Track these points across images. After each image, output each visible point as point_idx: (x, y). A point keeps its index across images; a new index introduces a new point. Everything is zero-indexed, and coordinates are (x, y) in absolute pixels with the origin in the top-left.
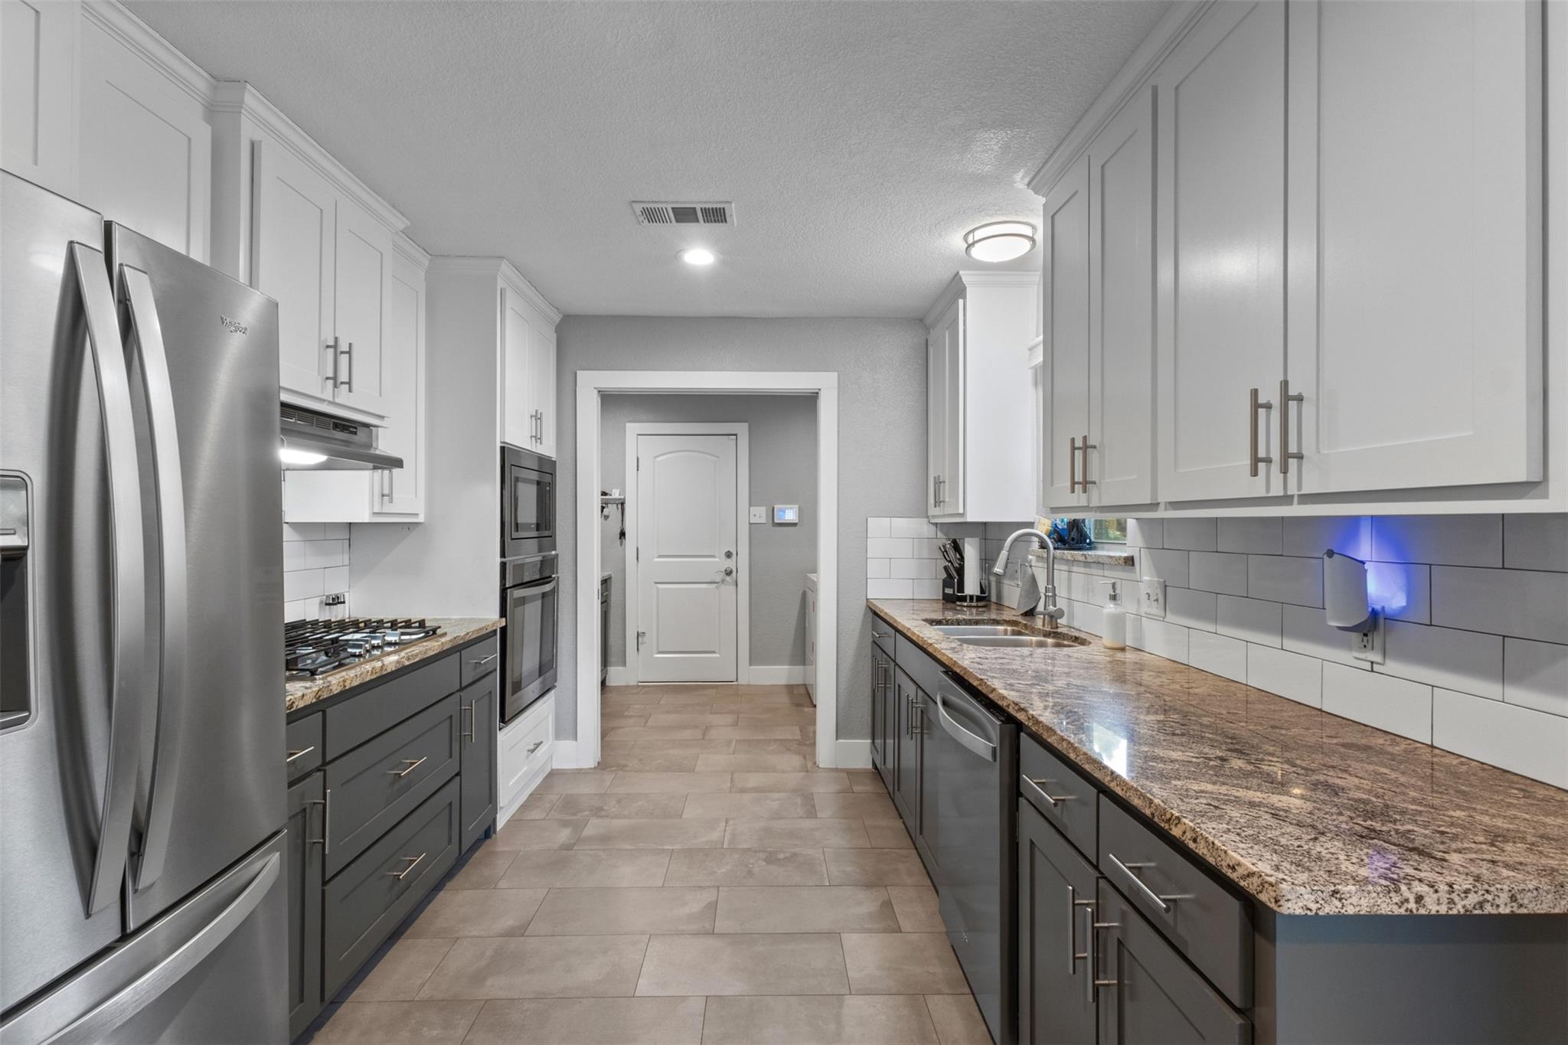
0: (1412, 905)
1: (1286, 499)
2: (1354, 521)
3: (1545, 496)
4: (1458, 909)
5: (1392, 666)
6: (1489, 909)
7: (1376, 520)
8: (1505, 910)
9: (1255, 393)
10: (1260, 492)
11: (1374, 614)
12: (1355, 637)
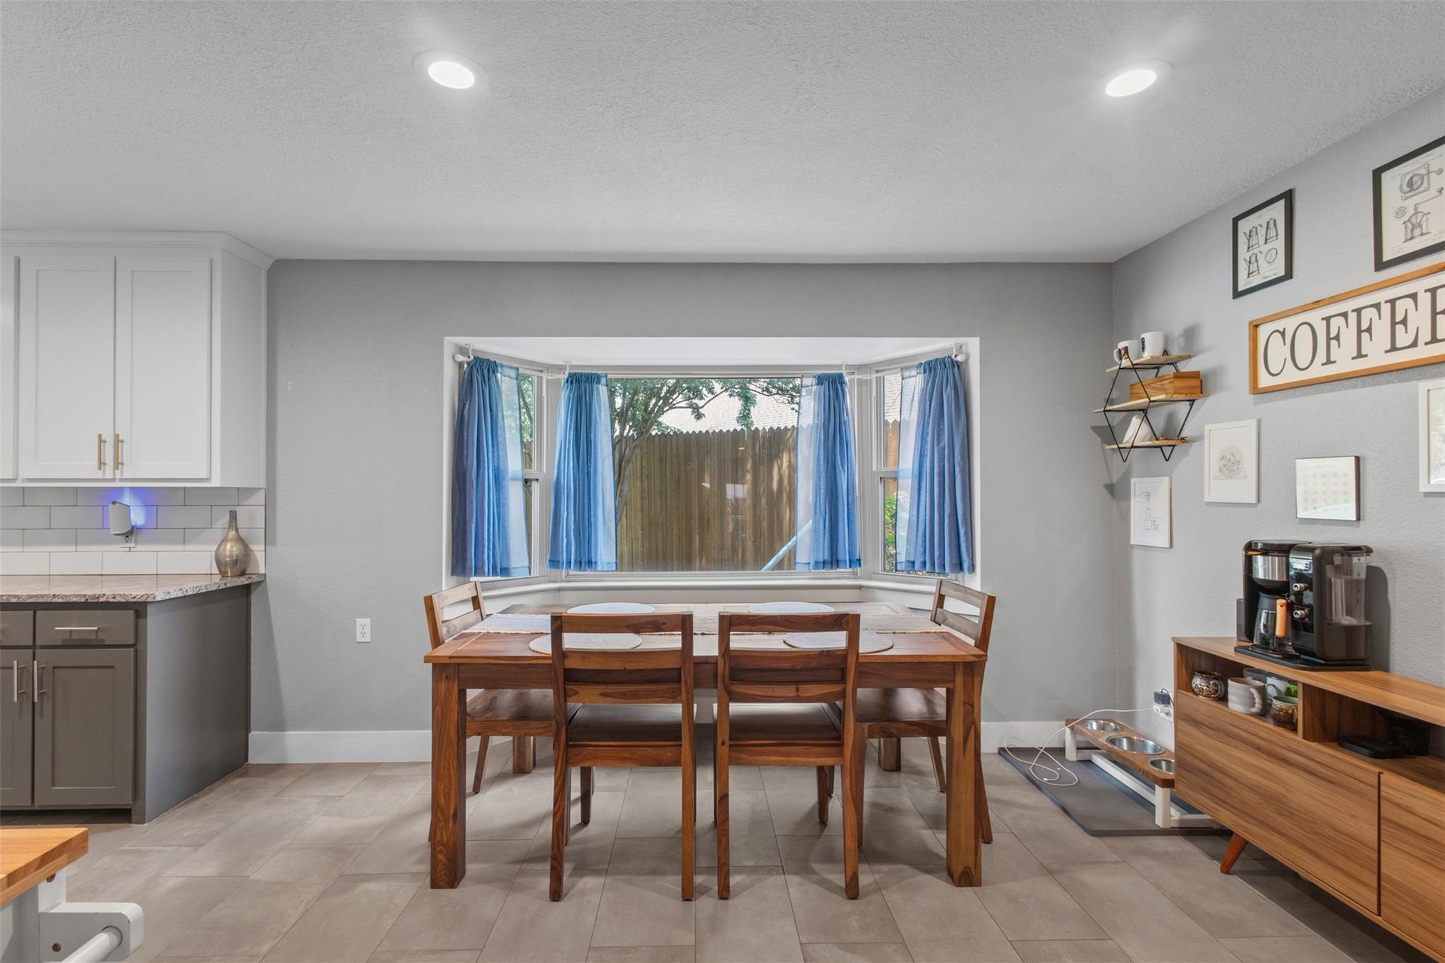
0: (185, 593)
1: (114, 480)
2: (121, 489)
3: (210, 482)
4: (195, 593)
5: (139, 548)
6: (201, 591)
7: (131, 488)
8: (204, 591)
9: (100, 436)
10: (100, 476)
11: (133, 527)
12: (122, 538)
